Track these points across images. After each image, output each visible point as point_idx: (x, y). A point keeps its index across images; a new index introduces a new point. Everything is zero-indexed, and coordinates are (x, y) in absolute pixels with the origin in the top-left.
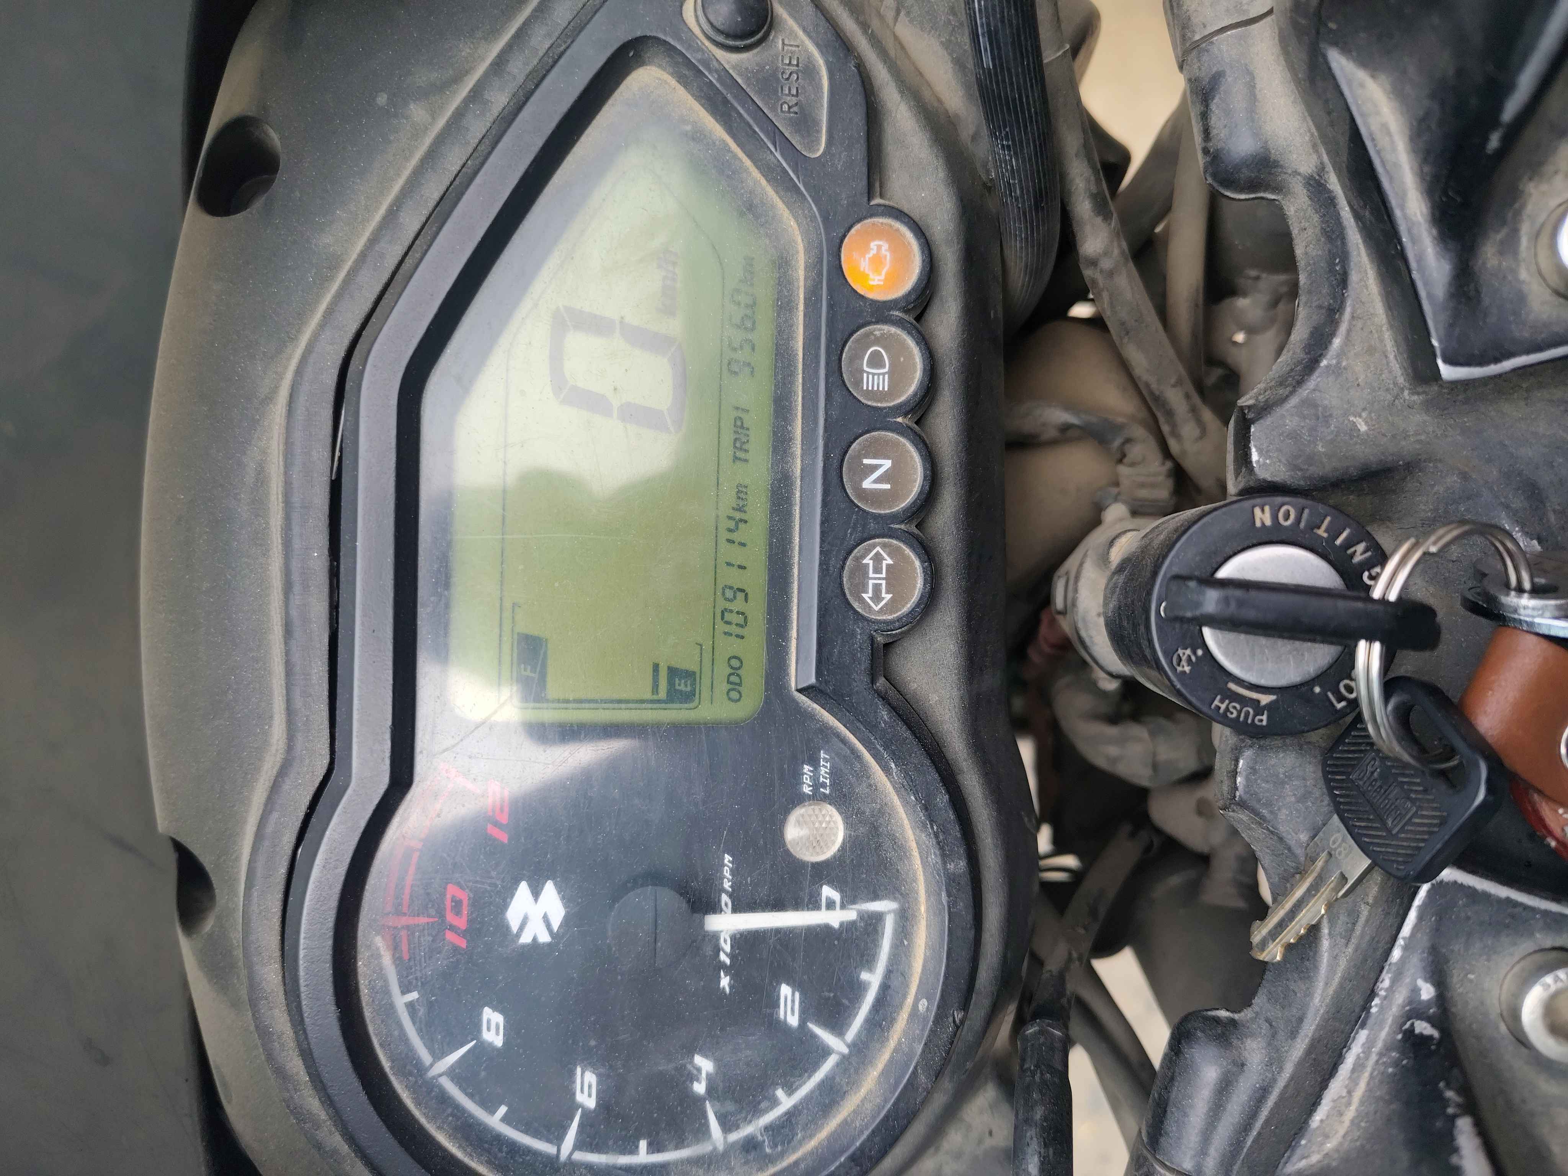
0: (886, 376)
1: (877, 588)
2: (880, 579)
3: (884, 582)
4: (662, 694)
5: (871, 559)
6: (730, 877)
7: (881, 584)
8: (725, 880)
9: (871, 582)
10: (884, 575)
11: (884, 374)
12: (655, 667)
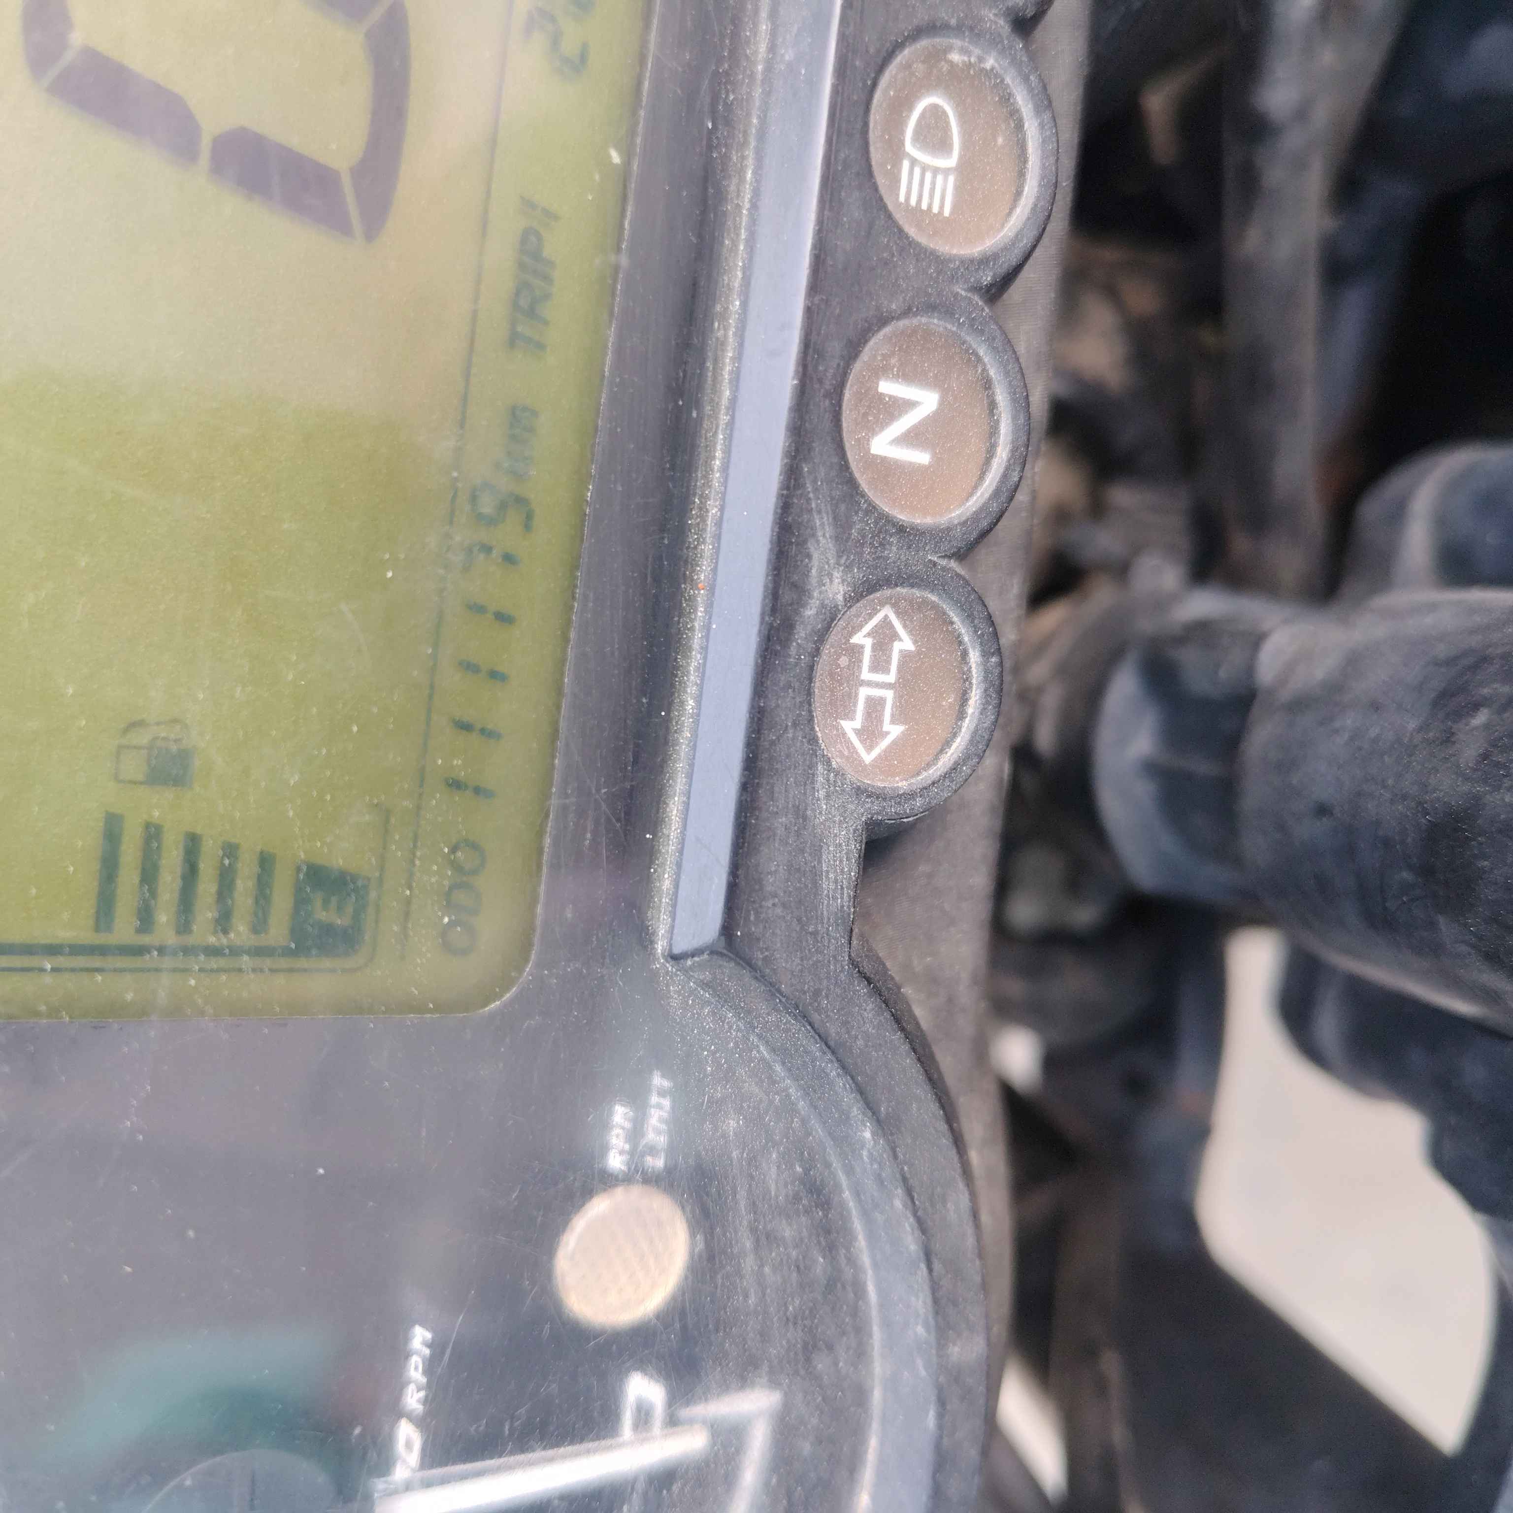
0: (951, 179)
1: (875, 707)
2: (879, 685)
3: (889, 695)
4: (277, 932)
5: (869, 635)
6: (423, 1380)
7: (882, 701)
8: (412, 1388)
9: (864, 692)
10: (891, 677)
11: (946, 172)
12: (266, 862)
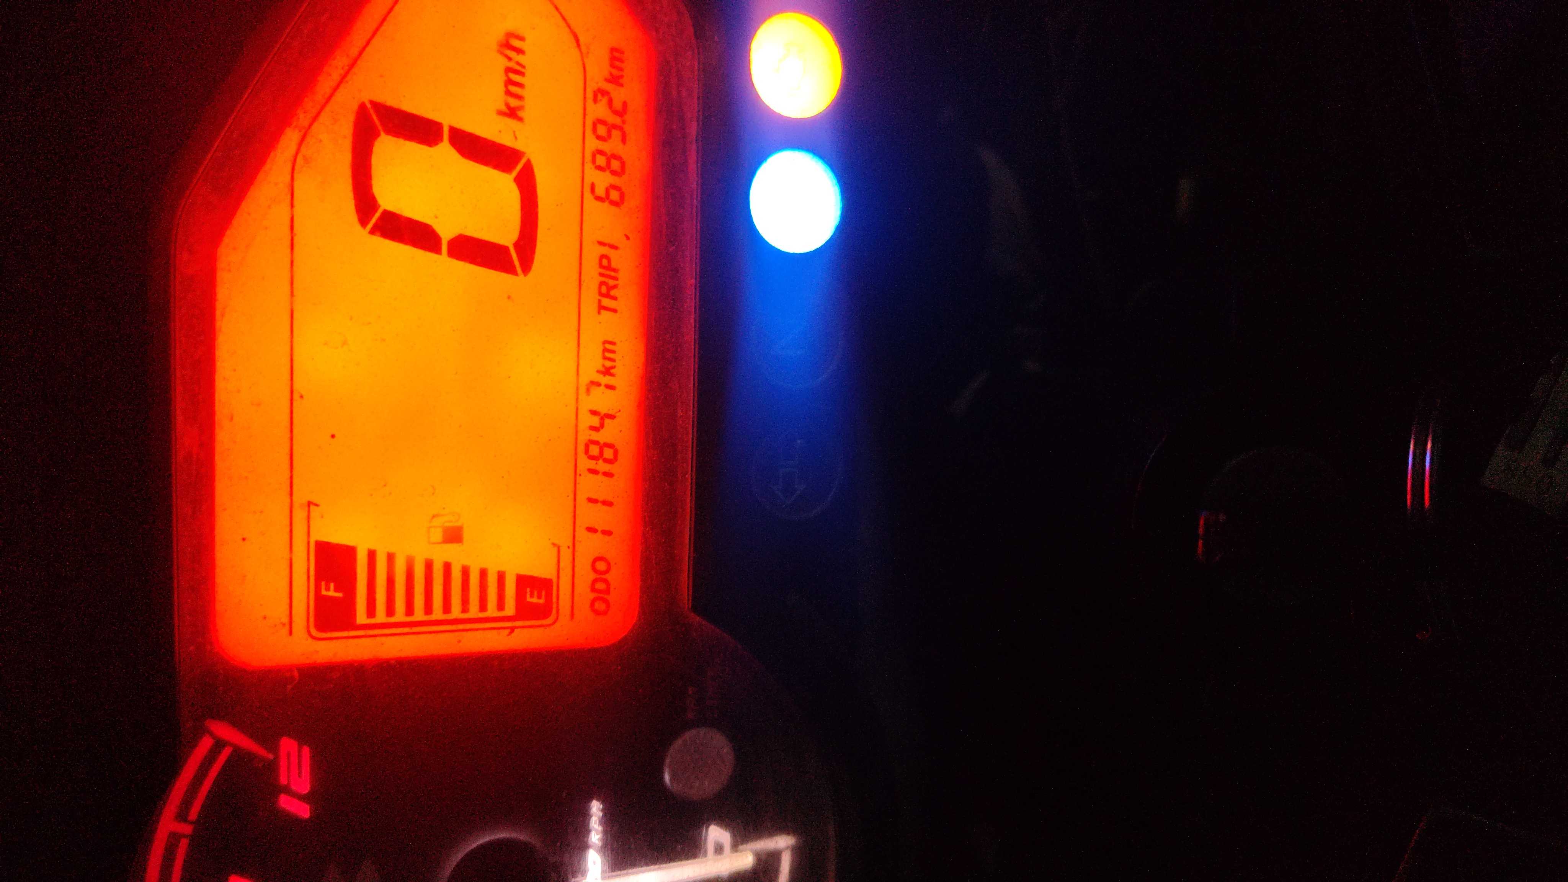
1: (788, 477)
3: (796, 470)
4: (510, 609)
6: (600, 829)
7: (793, 474)
8: (594, 832)
9: (782, 471)
10: (796, 463)
12: (501, 576)
